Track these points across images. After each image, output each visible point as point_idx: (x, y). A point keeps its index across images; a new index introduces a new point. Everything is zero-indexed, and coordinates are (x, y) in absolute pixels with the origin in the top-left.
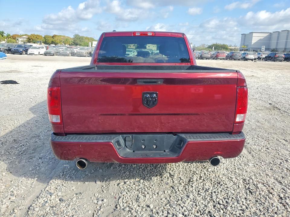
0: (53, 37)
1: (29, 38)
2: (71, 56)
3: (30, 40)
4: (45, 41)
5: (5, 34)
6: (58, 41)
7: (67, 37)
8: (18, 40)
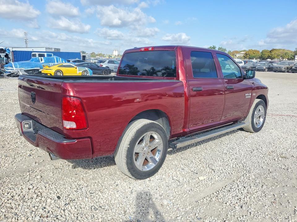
0: (270, 51)
1: (246, 54)
2: (268, 71)
3: (247, 55)
4: (261, 56)
5: (227, 51)
6: (276, 55)
7: (287, 50)
8: (235, 56)
